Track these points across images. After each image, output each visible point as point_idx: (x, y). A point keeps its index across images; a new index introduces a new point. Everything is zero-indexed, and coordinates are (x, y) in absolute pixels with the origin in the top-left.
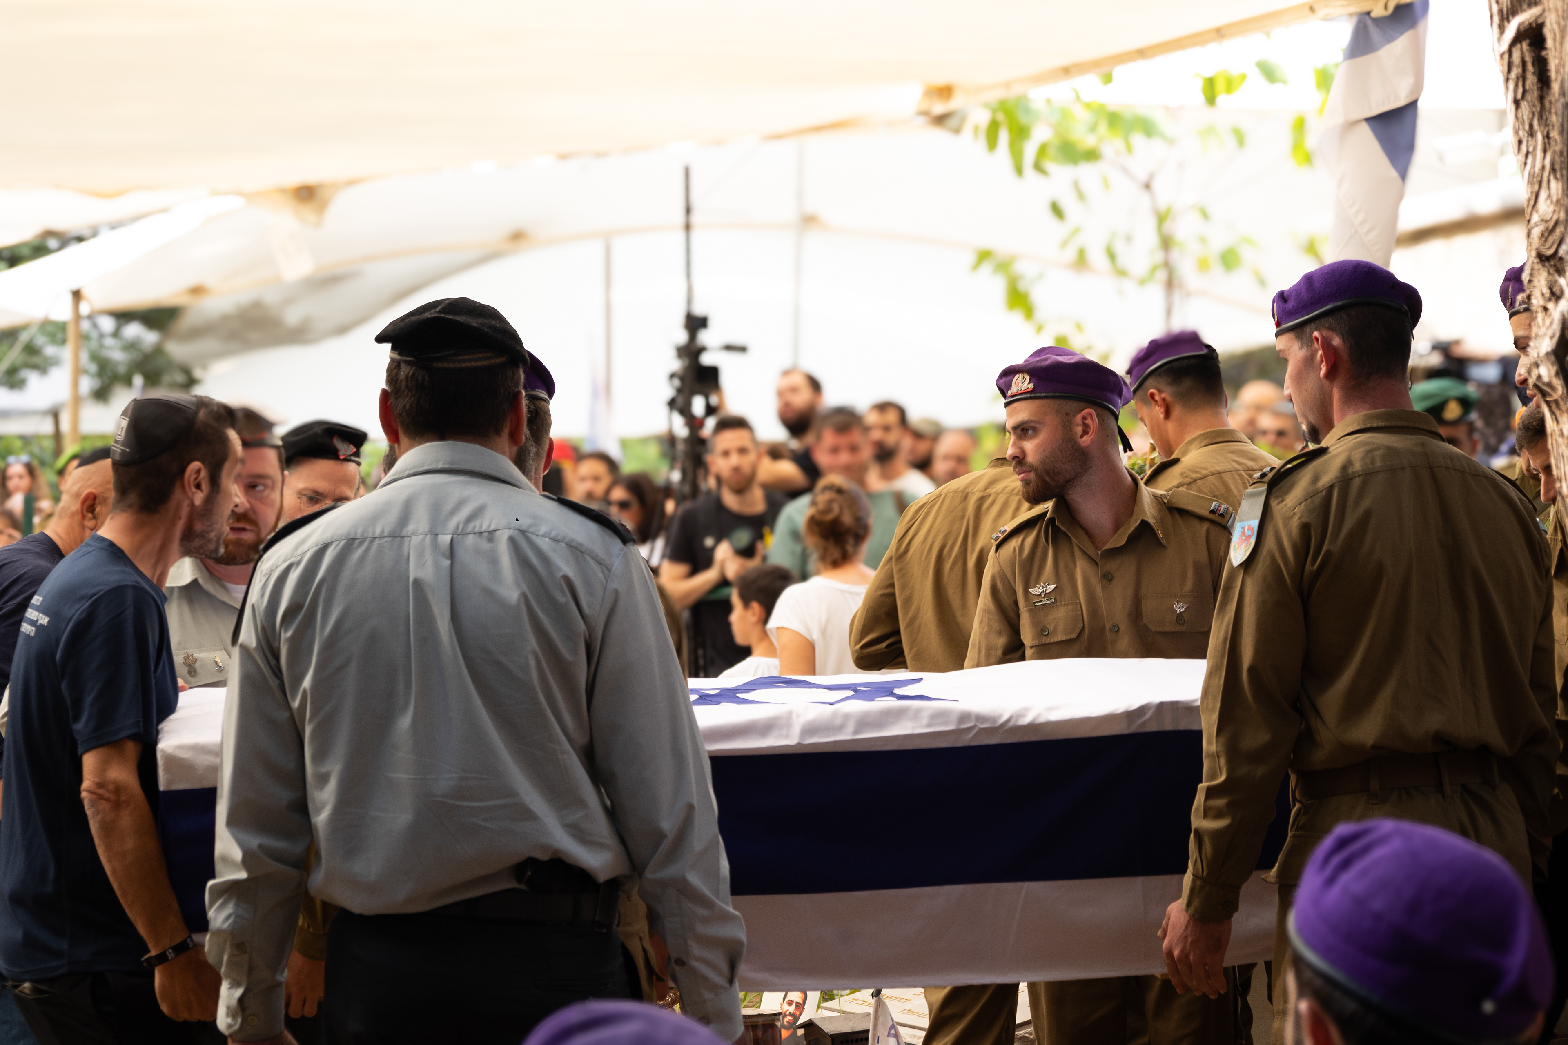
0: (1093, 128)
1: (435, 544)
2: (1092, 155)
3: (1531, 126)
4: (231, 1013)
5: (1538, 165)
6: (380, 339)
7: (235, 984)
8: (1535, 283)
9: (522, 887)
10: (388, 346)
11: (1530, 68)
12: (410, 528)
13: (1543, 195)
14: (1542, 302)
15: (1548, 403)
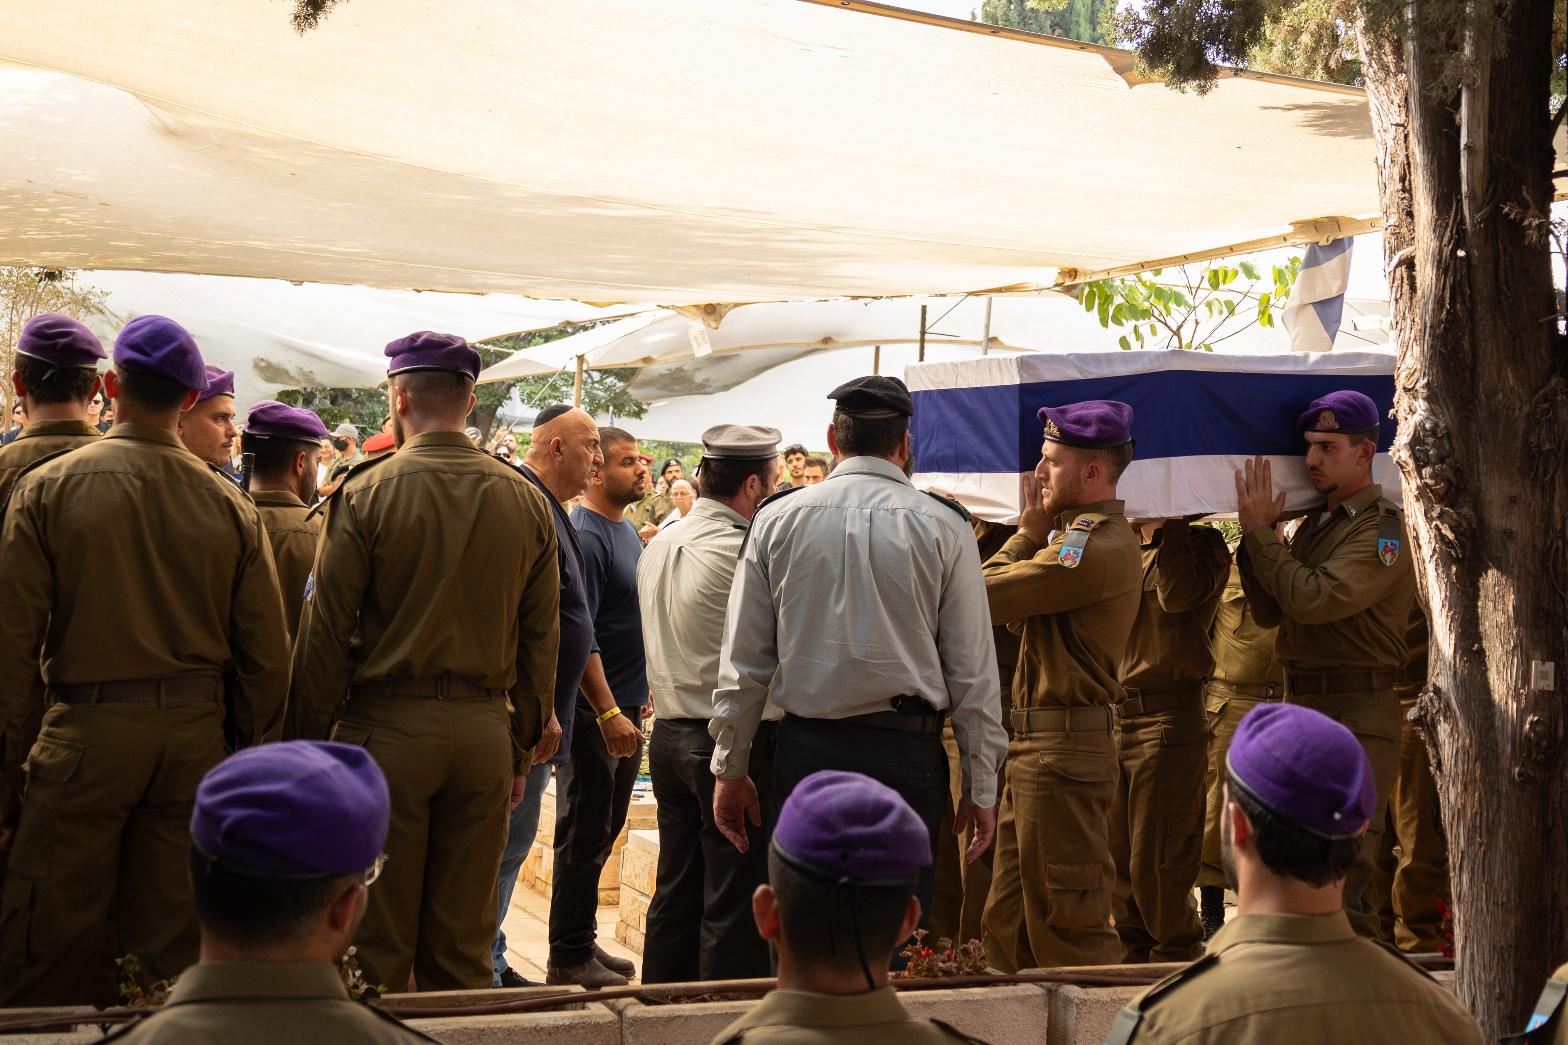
0: (1148, 299)
1: (861, 513)
2: (1146, 314)
3: (1404, 314)
4: (720, 762)
5: (1407, 337)
6: (829, 397)
7: (724, 748)
8: (1401, 403)
9: (895, 710)
10: (835, 401)
11: (1405, 281)
12: (847, 504)
13: (1409, 354)
14: (1404, 415)
15: (1404, 472)
